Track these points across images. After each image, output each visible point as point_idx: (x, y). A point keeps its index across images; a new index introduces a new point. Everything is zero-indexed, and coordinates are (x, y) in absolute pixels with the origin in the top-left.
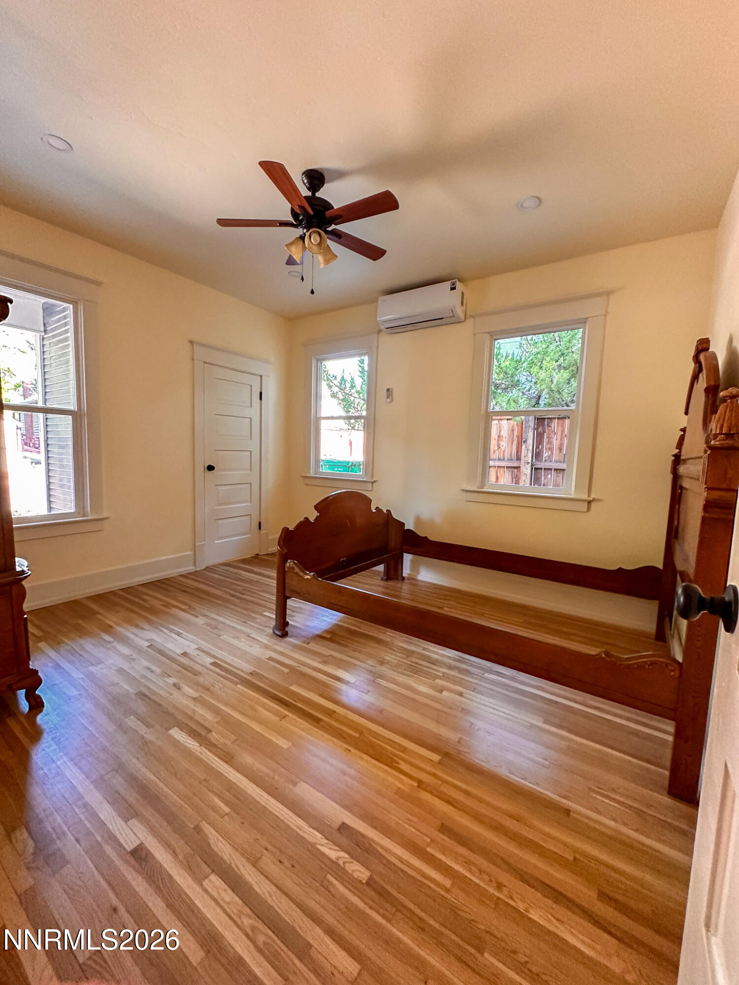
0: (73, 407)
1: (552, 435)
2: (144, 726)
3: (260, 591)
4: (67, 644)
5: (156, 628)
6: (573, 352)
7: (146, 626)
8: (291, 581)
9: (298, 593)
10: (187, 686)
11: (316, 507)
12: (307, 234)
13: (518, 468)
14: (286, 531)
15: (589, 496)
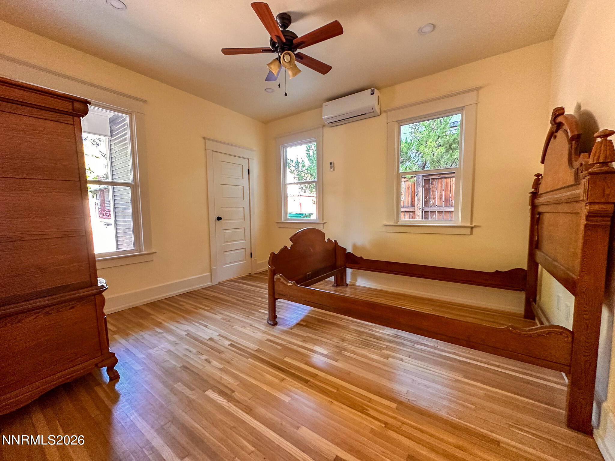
0: (130, 181)
1: (435, 190)
2: (188, 390)
3: (256, 296)
4: (133, 335)
5: (190, 322)
6: (446, 135)
7: (184, 322)
8: (279, 288)
9: (284, 295)
10: (214, 360)
11: (291, 239)
12: (282, 56)
13: (413, 212)
14: (273, 256)
15: (471, 224)
